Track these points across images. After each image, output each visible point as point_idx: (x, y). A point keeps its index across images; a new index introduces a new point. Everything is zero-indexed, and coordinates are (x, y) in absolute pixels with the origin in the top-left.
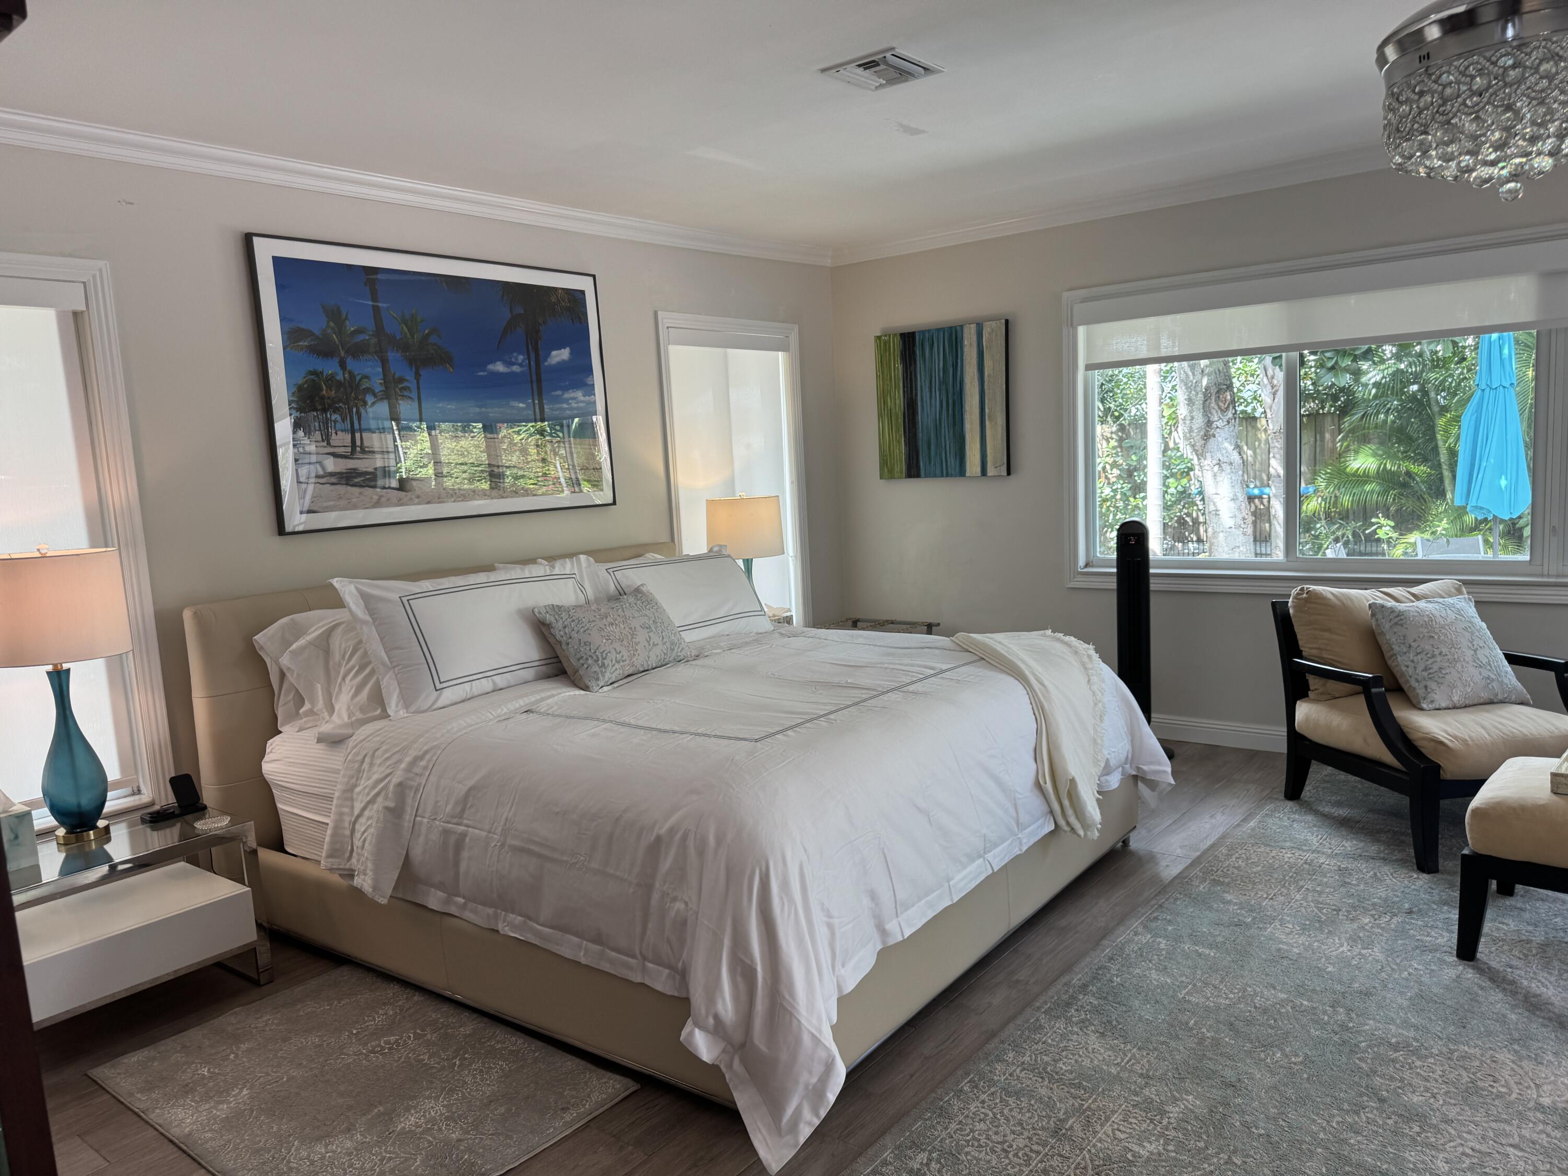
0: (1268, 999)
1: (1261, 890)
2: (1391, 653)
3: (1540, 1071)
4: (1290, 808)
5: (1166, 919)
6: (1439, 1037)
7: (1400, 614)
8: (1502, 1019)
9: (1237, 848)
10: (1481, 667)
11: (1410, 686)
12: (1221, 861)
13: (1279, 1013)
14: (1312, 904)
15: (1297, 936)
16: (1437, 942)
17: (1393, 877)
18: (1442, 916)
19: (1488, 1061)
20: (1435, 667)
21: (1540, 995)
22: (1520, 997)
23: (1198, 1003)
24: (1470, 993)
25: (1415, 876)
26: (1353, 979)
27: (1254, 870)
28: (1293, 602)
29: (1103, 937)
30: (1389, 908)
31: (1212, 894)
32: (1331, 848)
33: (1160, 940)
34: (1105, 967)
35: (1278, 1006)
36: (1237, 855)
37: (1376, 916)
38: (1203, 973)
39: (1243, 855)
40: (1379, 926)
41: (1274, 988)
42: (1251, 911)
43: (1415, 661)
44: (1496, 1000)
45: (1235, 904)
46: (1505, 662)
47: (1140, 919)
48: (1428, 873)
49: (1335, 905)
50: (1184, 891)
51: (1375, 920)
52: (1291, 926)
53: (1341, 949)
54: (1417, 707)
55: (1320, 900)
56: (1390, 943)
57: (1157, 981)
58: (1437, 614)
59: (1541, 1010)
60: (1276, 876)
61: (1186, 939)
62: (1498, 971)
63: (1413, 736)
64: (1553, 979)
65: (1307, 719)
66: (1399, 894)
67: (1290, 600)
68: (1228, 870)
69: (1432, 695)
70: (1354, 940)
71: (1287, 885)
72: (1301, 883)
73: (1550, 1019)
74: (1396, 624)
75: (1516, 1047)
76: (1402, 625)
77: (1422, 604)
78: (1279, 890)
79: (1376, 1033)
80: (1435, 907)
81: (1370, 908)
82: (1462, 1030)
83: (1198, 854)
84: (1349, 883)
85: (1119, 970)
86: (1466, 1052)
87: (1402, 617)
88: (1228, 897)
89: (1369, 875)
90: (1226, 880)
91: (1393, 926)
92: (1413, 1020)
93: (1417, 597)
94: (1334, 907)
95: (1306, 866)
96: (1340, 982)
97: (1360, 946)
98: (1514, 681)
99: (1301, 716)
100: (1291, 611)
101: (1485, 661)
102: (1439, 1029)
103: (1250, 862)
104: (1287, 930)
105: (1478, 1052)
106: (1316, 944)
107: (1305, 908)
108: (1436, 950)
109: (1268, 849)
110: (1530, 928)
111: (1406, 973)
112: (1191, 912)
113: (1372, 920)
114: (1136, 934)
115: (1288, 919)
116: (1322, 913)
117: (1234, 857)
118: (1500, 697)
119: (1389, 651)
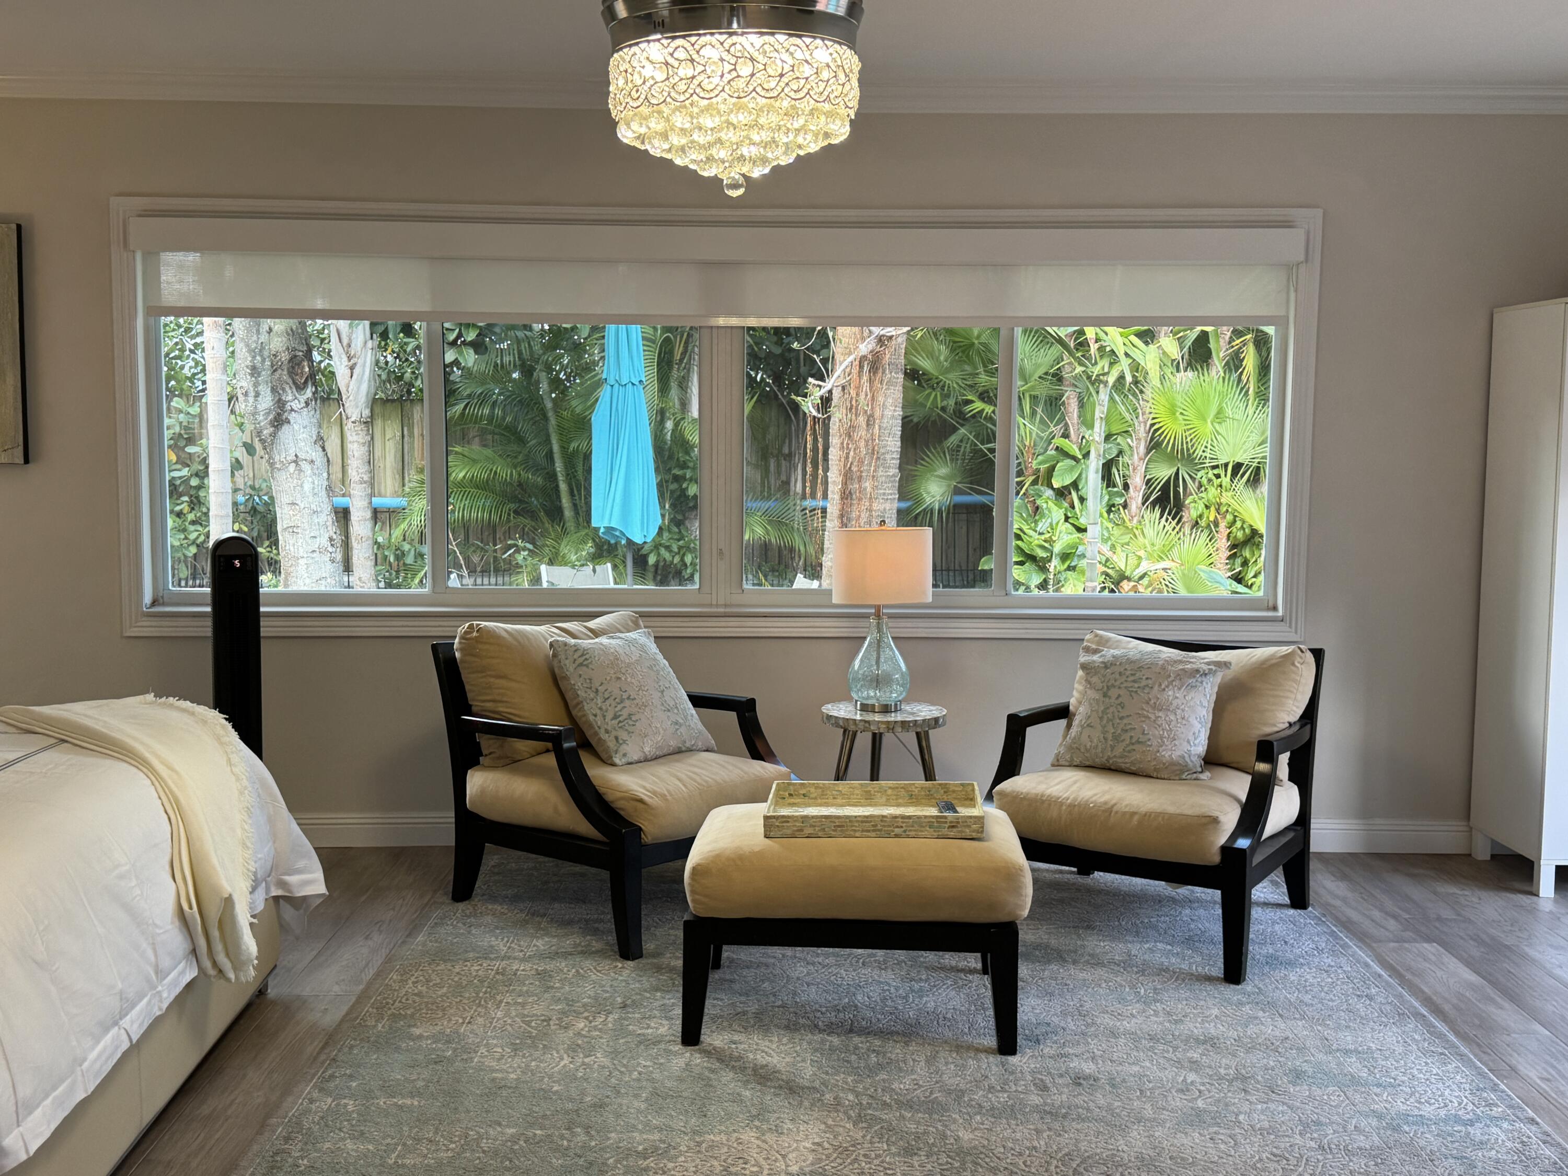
0: (495, 1140)
1: (454, 1015)
2: (575, 702)
3: (783, 1141)
4: (463, 911)
5: (345, 1074)
6: (684, 1133)
7: (584, 653)
8: (737, 1099)
9: (410, 971)
10: (669, 711)
11: (600, 739)
12: (395, 990)
13: (514, 1151)
14: (518, 1019)
15: (510, 1060)
16: (659, 1032)
17: (598, 971)
18: (657, 1004)
19: (735, 1145)
20: (625, 713)
21: (767, 1066)
22: (749, 1071)
23: (415, 1164)
24: (703, 1080)
25: (620, 965)
26: (583, 1093)
27: (440, 993)
28: (460, 643)
29: (268, 1116)
30: (600, 1006)
31: (396, 1031)
32: (522, 951)
33: (345, 1101)
34: (284, 1151)
35: (509, 1144)
36: (413, 979)
37: (591, 1018)
38: (411, 1128)
39: (421, 978)
40: (595, 1028)
41: (500, 1124)
42: (448, 1042)
43: (604, 708)
44: (727, 1079)
45: (428, 1038)
46: (690, 705)
47: (311, 1081)
48: (633, 960)
49: (543, 1015)
50: (359, 1034)
51: (590, 1022)
52: (500, 1050)
53: (562, 1064)
54: (608, 762)
55: (526, 1012)
56: (611, 1043)
57: (356, 1151)
58: (621, 651)
59: (771, 1080)
60: (467, 995)
61: (378, 1093)
62: (724, 1050)
63: (610, 797)
64: (774, 1046)
65: (483, 791)
66: (609, 989)
67: (457, 641)
68: (407, 999)
69: (624, 746)
70: (573, 1049)
71: (483, 1003)
72: (499, 998)
73: (781, 1087)
74: (581, 665)
75: (757, 1123)
76: (587, 666)
77: (604, 640)
78: (475, 1011)
79: (621, 1145)
80: (648, 995)
81: (582, 1010)
82: (704, 1119)
83: (361, 987)
84: (552, 987)
85: (302, 1149)
86: (713, 1141)
87: (587, 656)
88: (417, 1031)
89: (571, 974)
90: (409, 1012)
91: (610, 1025)
92: (654, 1122)
93: (596, 633)
94: (543, 1018)
95: (499, 977)
96: (571, 1100)
97: (581, 1055)
98: (700, 726)
99: (475, 790)
100: (457, 655)
101: (672, 703)
102: (682, 1124)
103: (431, 984)
104: (497, 1055)
105: (724, 1138)
106: (533, 1064)
107: (511, 1025)
108: (660, 1042)
109: (449, 965)
110: (743, 999)
111: (636, 1073)
112: (376, 1059)
113: (587, 1023)
114: (312, 1101)
115: (495, 1042)
116: (532, 1027)
117: (410, 982)
118: (688, 744)
119: (575, 698)
